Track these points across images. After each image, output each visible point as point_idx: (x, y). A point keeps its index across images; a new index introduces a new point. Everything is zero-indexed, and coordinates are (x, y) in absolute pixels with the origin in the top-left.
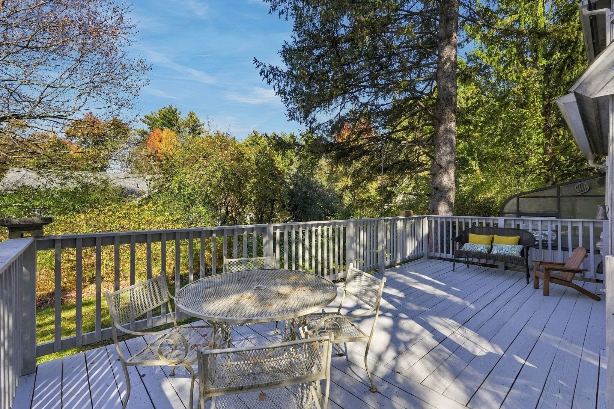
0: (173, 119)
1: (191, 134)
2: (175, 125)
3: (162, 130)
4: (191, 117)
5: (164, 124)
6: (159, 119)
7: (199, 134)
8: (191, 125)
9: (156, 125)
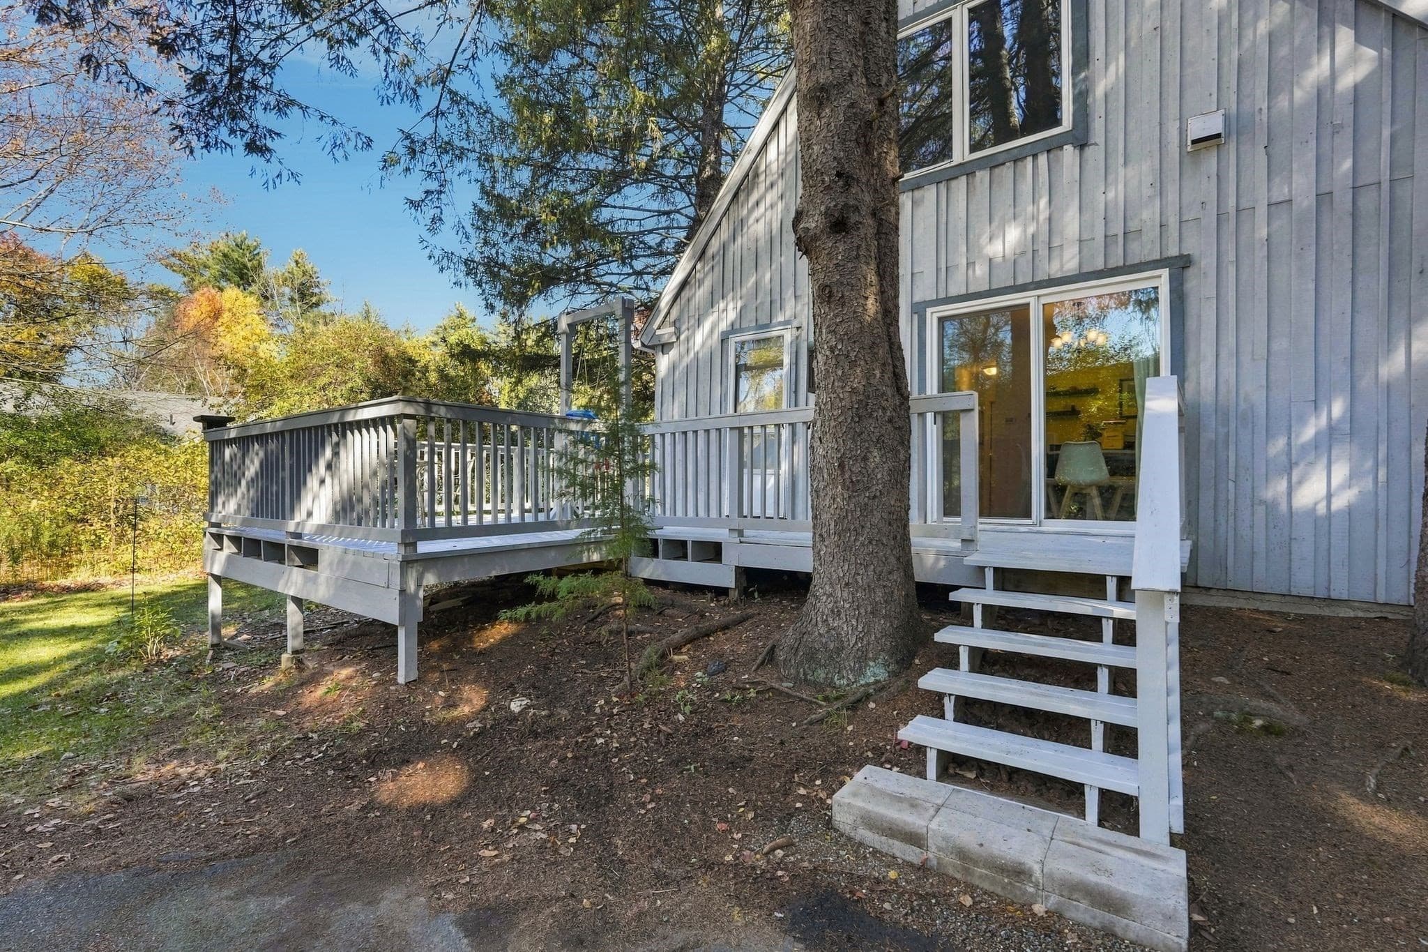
0: (249, 264)
1: (298, 304)
2: (253, 281)
3: (221, 289)
4: (297, 262)
5: (224, 275)
6: (211, 262)
7: (317, 305)
8: (297, 282)
9: (202, 275)
